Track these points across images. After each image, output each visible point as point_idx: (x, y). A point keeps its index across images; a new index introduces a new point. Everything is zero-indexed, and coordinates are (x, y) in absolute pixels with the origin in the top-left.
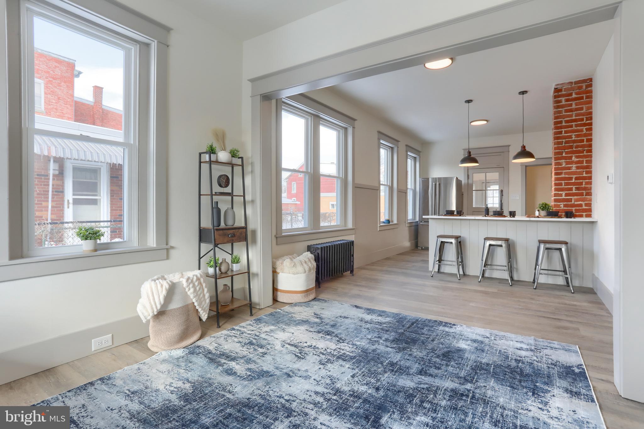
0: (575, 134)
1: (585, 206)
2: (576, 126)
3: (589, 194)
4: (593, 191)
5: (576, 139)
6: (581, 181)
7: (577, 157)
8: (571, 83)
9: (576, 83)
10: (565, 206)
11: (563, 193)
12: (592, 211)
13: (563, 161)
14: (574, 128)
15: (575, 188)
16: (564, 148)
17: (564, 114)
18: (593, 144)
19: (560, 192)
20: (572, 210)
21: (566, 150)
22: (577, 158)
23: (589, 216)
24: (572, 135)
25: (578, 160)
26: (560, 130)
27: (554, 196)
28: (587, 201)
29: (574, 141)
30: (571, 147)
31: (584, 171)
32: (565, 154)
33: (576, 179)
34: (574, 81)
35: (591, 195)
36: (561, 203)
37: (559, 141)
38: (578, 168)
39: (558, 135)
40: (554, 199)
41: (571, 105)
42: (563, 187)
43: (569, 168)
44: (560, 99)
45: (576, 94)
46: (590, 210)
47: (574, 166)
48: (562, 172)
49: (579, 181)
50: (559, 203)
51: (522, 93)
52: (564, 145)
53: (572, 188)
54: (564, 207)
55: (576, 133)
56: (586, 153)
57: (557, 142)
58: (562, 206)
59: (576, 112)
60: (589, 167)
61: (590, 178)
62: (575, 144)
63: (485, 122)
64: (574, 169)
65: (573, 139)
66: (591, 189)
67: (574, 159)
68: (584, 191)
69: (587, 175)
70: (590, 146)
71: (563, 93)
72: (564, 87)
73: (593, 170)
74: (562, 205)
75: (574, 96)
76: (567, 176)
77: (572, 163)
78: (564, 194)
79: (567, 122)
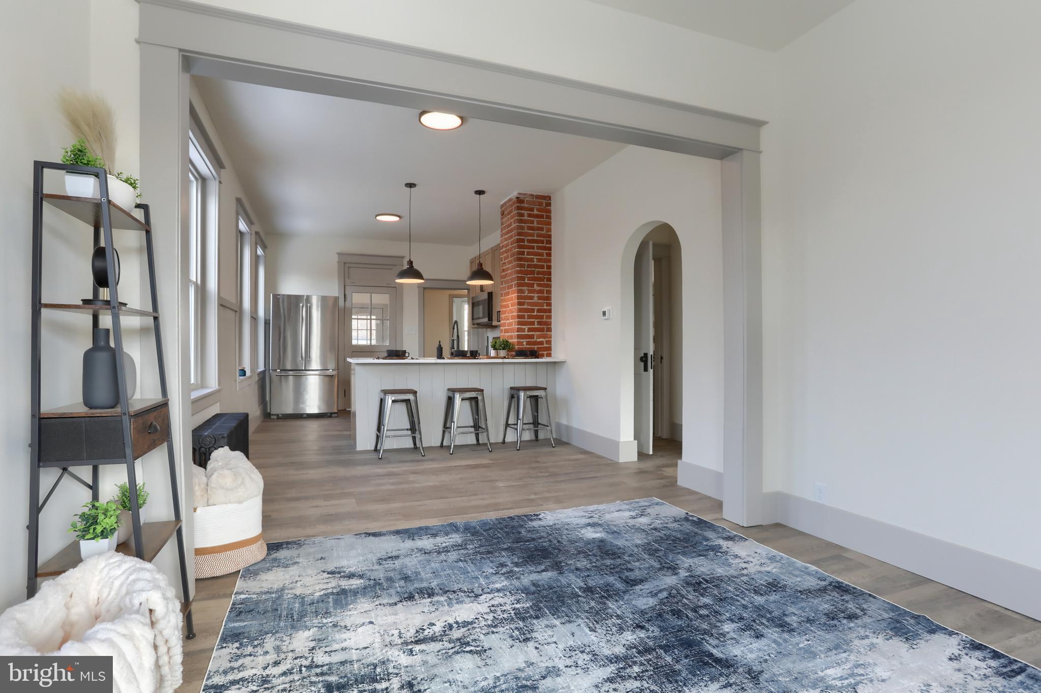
0: (536, 257)
1: (546, 344)
2: (538, 248)
3: (549, 330)
4: (553, 327)
5: (537, 263)
6: (542, 314)
7: (539, 285)
8: (532, 195)
9: (538, 197)
10: (528, 343)
11: (526, 327)
12: (552, 350)
13: (526, 288)
14: (536, 250)
15: (537, 322)
16: (527, 273)
17: (526, 231)
18: (552, 272)
19: (523, 327)
20: (534, 348)
21: (528, 276)
22: (539, 287)
23: (549, 355)
24: (534, 258)
25: (539, 288)
26: (522, 250)
27: (517, 332)
28: (547, 338)
29: (536, 266)
30: (533, 273)
31: (544, 303)
32: (528, 280)
33: (539, 311)
34: (535, 194)
35: (551, 332)
36: (524, 340)
37: (522, 263)
38: (539, 298)
39: (521, 256)
40: (517, 335)
41: (532, 222)
42: (525, 320)
43: (532, 298)
44: (522, 212)
45: (538, 210)
46: (550, 349)
47: (536, 295)
48: (525, 302)
49: (540, 314)
50: (522, 340)
51: (478, 192)
52: (526, 268)
53: (534, 321)
54: (526, 345)
55: (538, 257)
56: (547, 281)
57: (520, 264)
58: (525, 343)
59: (537, 232)
60: (549, 298)
61: (550, 311)
62: (536, 270)
63: (397, 219)
64: (536, 300)
65: (535, 263)
66: (550, 324)
67: (536, 287)
68: (545, 326)
69: (547, 308)
70: (550, 274)
71: (526, 205)
72: (527, 199)
73: (553, 301)
74: (524, 341)
75: (536, 212)
76: (529, 307)
77: (534, 291)
78: (527, 329)
79: (529, 241)
